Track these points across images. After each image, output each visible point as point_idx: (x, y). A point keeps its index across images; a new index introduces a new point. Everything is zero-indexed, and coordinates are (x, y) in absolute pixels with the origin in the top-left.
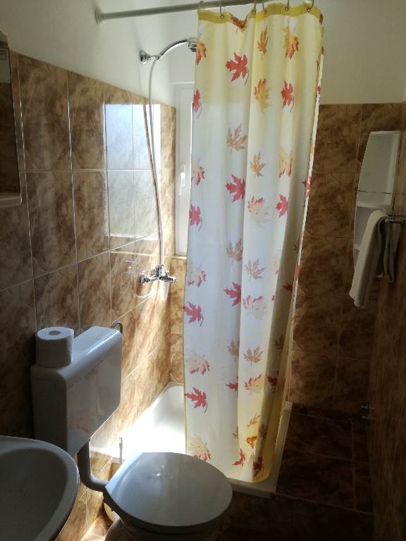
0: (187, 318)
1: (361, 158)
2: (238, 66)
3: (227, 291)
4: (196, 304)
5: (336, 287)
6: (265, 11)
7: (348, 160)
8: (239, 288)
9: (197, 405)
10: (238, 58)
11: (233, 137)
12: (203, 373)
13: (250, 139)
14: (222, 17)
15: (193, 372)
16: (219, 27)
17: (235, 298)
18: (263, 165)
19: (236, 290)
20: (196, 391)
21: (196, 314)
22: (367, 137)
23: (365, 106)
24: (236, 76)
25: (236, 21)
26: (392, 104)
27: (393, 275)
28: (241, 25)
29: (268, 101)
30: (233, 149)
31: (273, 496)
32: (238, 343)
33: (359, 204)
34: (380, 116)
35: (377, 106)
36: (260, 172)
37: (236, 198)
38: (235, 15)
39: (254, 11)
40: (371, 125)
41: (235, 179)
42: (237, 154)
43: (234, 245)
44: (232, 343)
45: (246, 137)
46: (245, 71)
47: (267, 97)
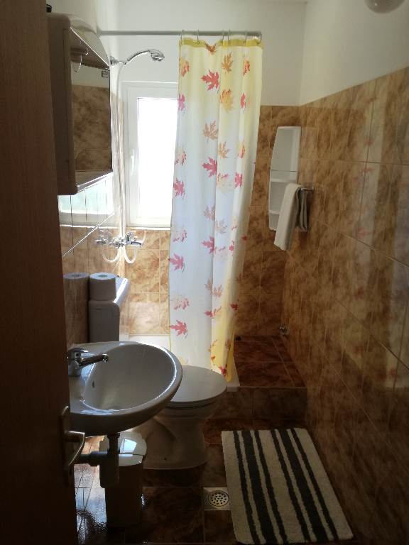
0: (172, 266)
1: (272, 146)
2: (212, 80)
3: (205, 243)
4: (180, 255)
5: (258, 243)
6: (229, 42)
7: (263, 148)
8: (213, 240)
9: (179, 333)
10: (212, 74)
11: (209, 130)
12: (184, 308)
13: (220, 132)
14: (198, 43)
15: (176, 308)
16: (197, 50)
17: (211, 248)
18: (228, 151)
19: (211, 242)
20: (179, 323)
21: (180, 263)
22: (275, 131)
23: (273, 107)
24: (211, 87)
25: (208, 47)
26: (292, 107)
27: (306, 227)
28: (212, 50)
29: (232, 105)
30: (210, 139)
31: (239, 389)
32: (212, 280)
33: (272, 180)
34: (284, 115)
35: (282, 108)
36: (226, 155)
37: (211, 174)
38: (208, 43)
39: (222, 42)
40: (278, 122)
41: (211, 160)
42: (212, 142)
43: (210, 209)
44: (209, 282)
45: (218, 130)
46: (217, 84)
47: (231, 103)
